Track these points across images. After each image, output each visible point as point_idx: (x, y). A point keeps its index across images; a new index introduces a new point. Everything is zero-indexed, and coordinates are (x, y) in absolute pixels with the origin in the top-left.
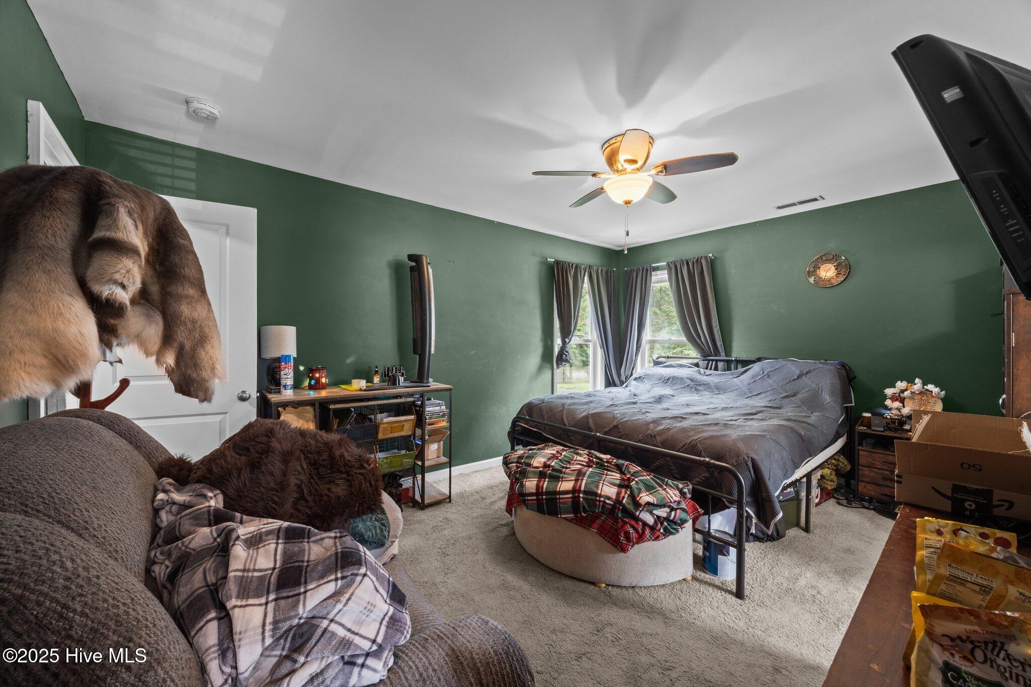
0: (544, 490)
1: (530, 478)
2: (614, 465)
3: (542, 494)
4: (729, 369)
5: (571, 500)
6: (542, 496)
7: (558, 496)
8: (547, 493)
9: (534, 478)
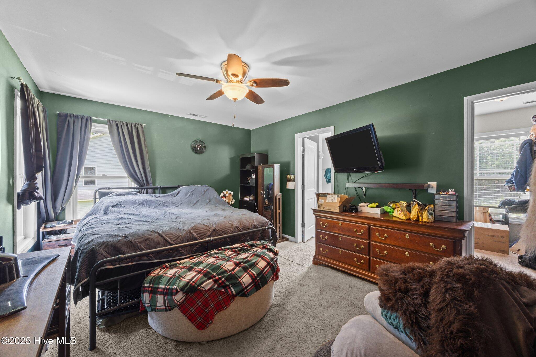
0: (256, 275)
1: (242, 276)
2: (249, 246)
3: (256, 278)
4: (155, 193)
5: (270, 269)
6: (257, 279)
7: (264, 272)
8: (258, 275)
9: (244, 274)
